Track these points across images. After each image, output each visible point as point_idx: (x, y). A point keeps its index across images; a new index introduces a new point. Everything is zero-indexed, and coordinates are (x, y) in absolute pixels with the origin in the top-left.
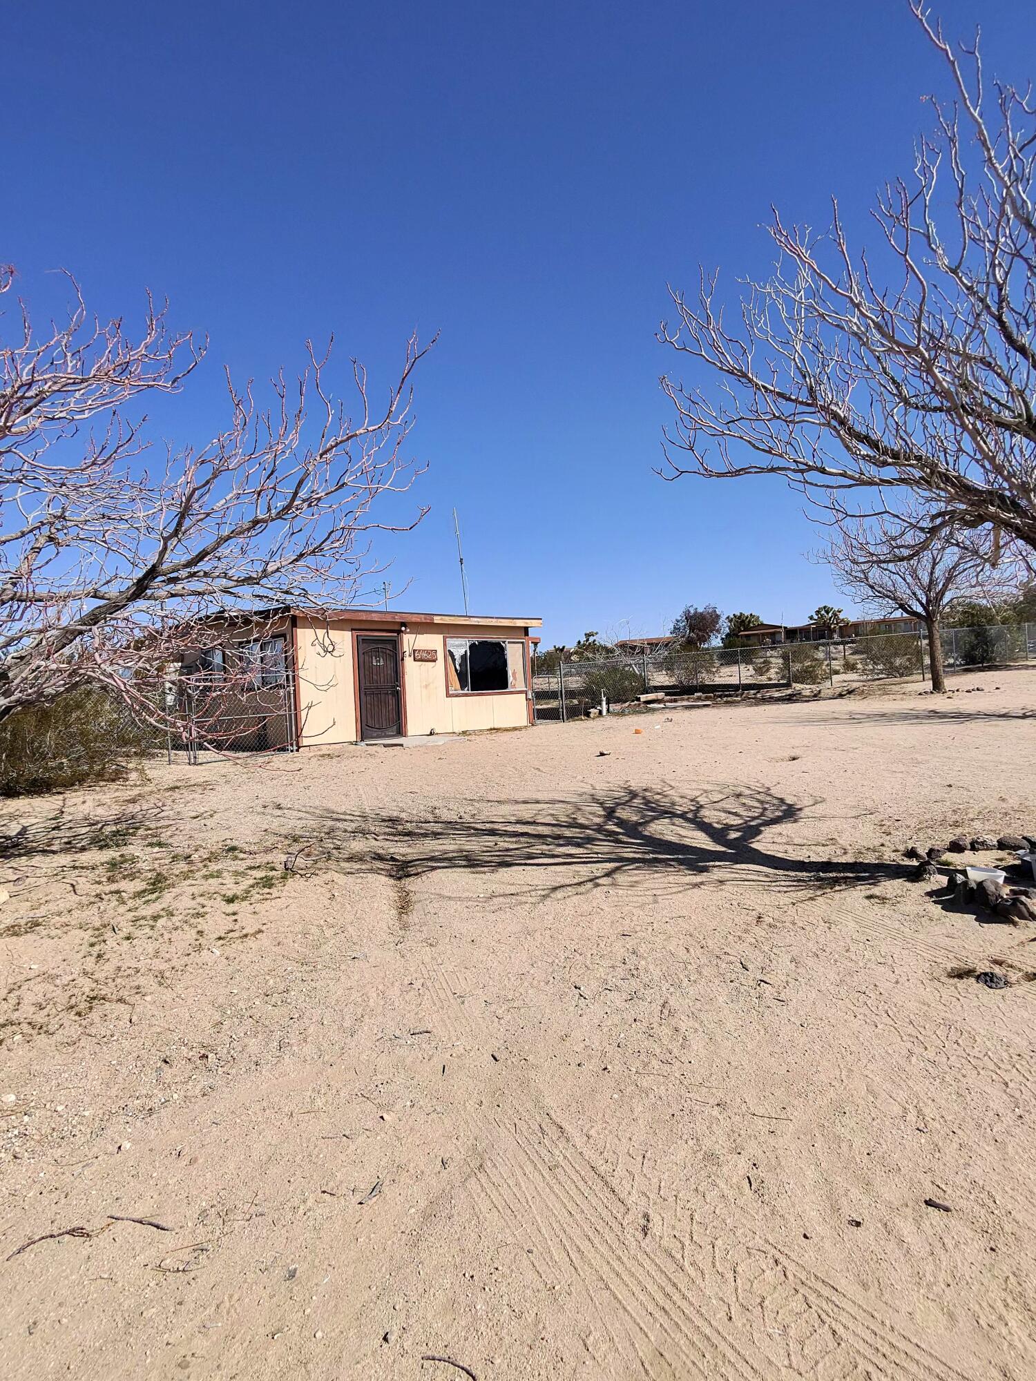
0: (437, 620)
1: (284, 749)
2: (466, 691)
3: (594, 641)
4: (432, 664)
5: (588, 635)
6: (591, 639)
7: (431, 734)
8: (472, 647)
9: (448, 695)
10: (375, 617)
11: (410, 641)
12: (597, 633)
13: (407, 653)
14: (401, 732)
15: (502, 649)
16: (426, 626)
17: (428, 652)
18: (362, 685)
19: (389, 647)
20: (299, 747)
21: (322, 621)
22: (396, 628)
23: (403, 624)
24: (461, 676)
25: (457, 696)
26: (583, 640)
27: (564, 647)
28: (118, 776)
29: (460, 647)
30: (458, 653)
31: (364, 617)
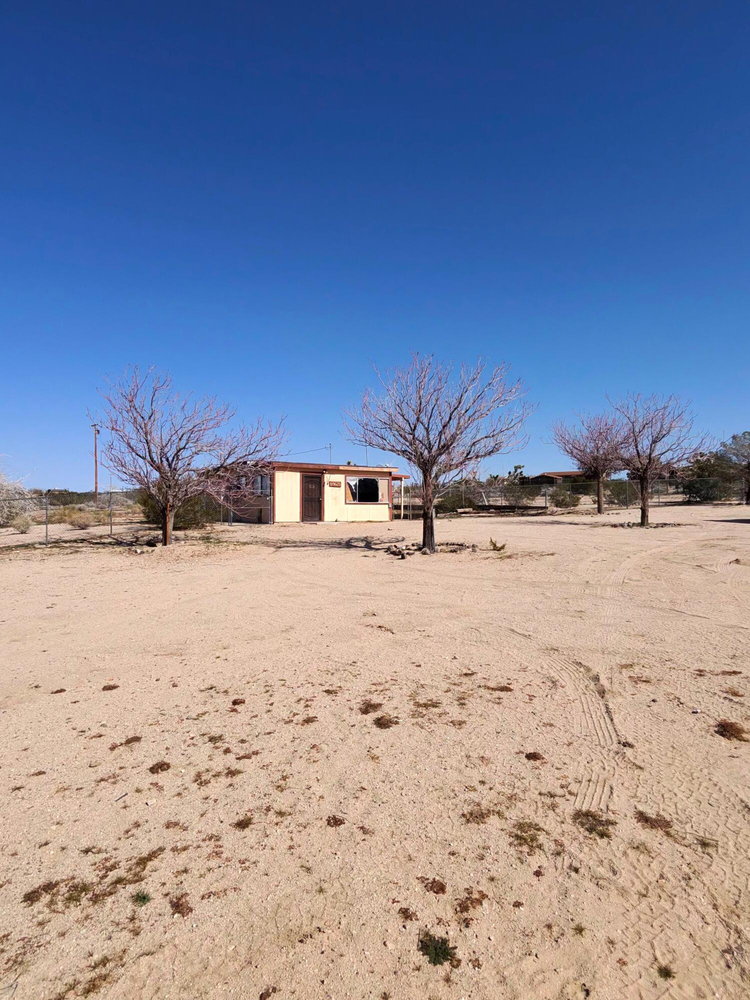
0: (341, 468)
1: (267, 523)
2: (355, 502)
3: (522, 472)
4: (338, 488)
5: (516, 468)
6: (519, 471)
7: (336, 521)
8: (360, 481)
9: (346, 503)
10: (311, 467)
11: (328, 478)
12: (523, 467)
13: (326, 483)
14: (321, 518)
15: (377, 483)
16: (335, 470)
17: (336, 483)
18: (304, 496)
19: (318, 480)
20: (274, 523)
21: (286, 467)
22: (321, 471)
23: (325, 470)
24: (354, 495)
25: (350, 504)
26: (513, 470)
27: (497, 476)
28: (203, 527)
29: (354, 481)
30: (352, 483)
31: (305, 466)
